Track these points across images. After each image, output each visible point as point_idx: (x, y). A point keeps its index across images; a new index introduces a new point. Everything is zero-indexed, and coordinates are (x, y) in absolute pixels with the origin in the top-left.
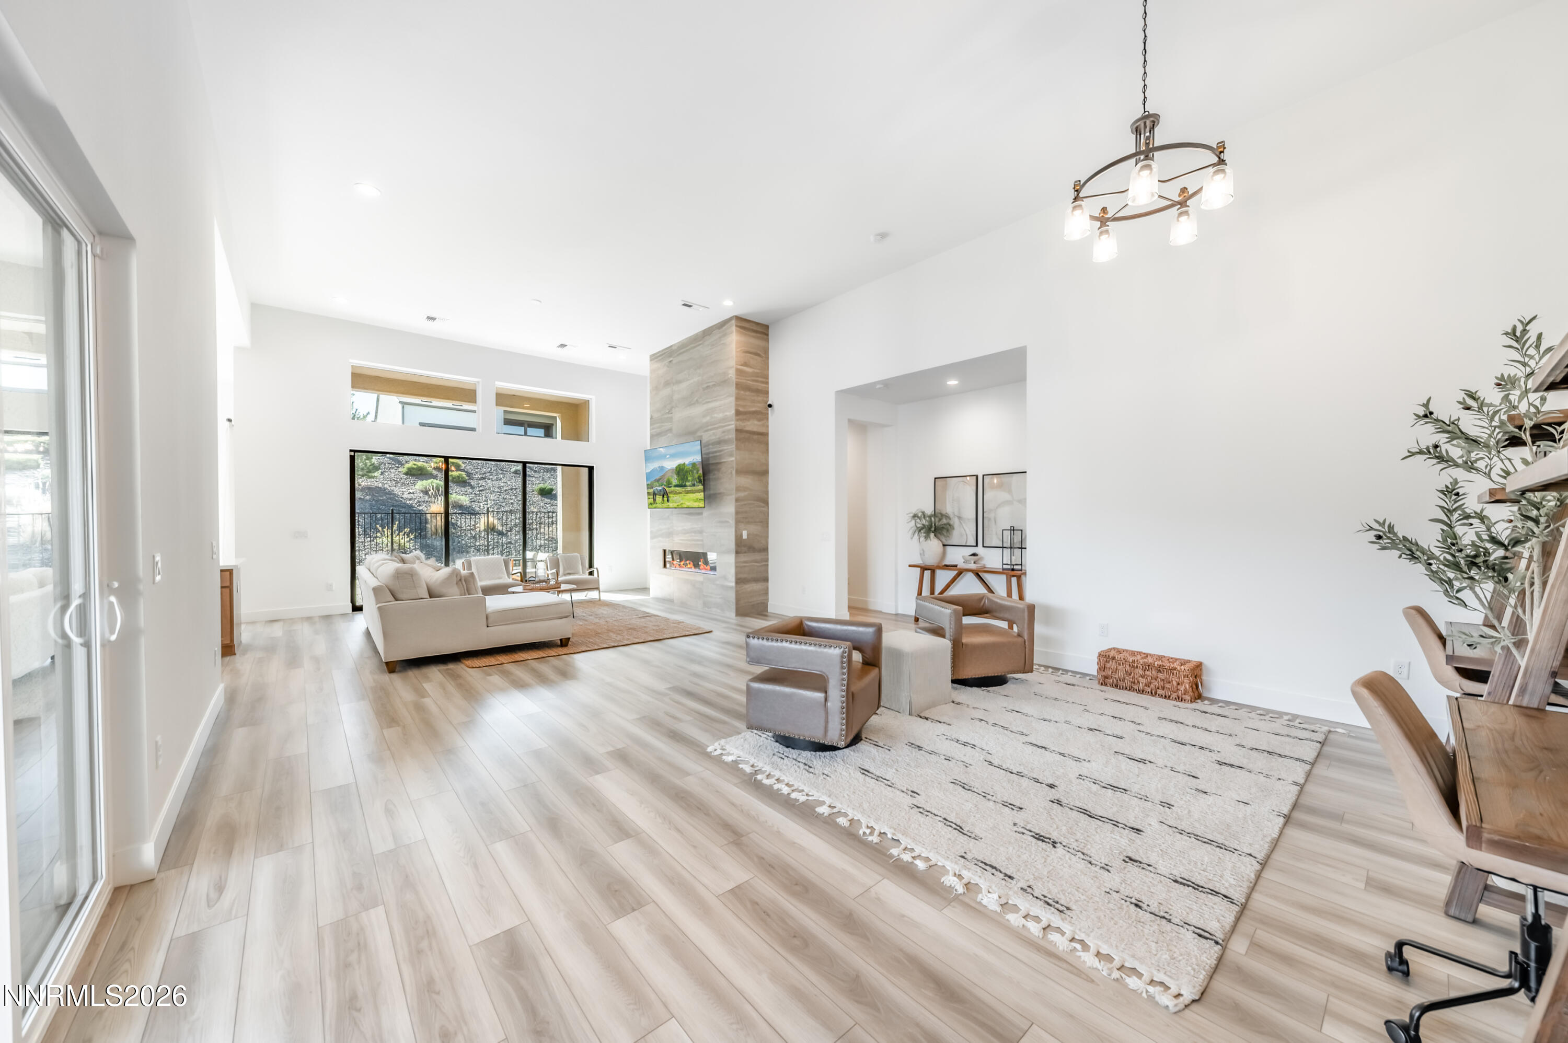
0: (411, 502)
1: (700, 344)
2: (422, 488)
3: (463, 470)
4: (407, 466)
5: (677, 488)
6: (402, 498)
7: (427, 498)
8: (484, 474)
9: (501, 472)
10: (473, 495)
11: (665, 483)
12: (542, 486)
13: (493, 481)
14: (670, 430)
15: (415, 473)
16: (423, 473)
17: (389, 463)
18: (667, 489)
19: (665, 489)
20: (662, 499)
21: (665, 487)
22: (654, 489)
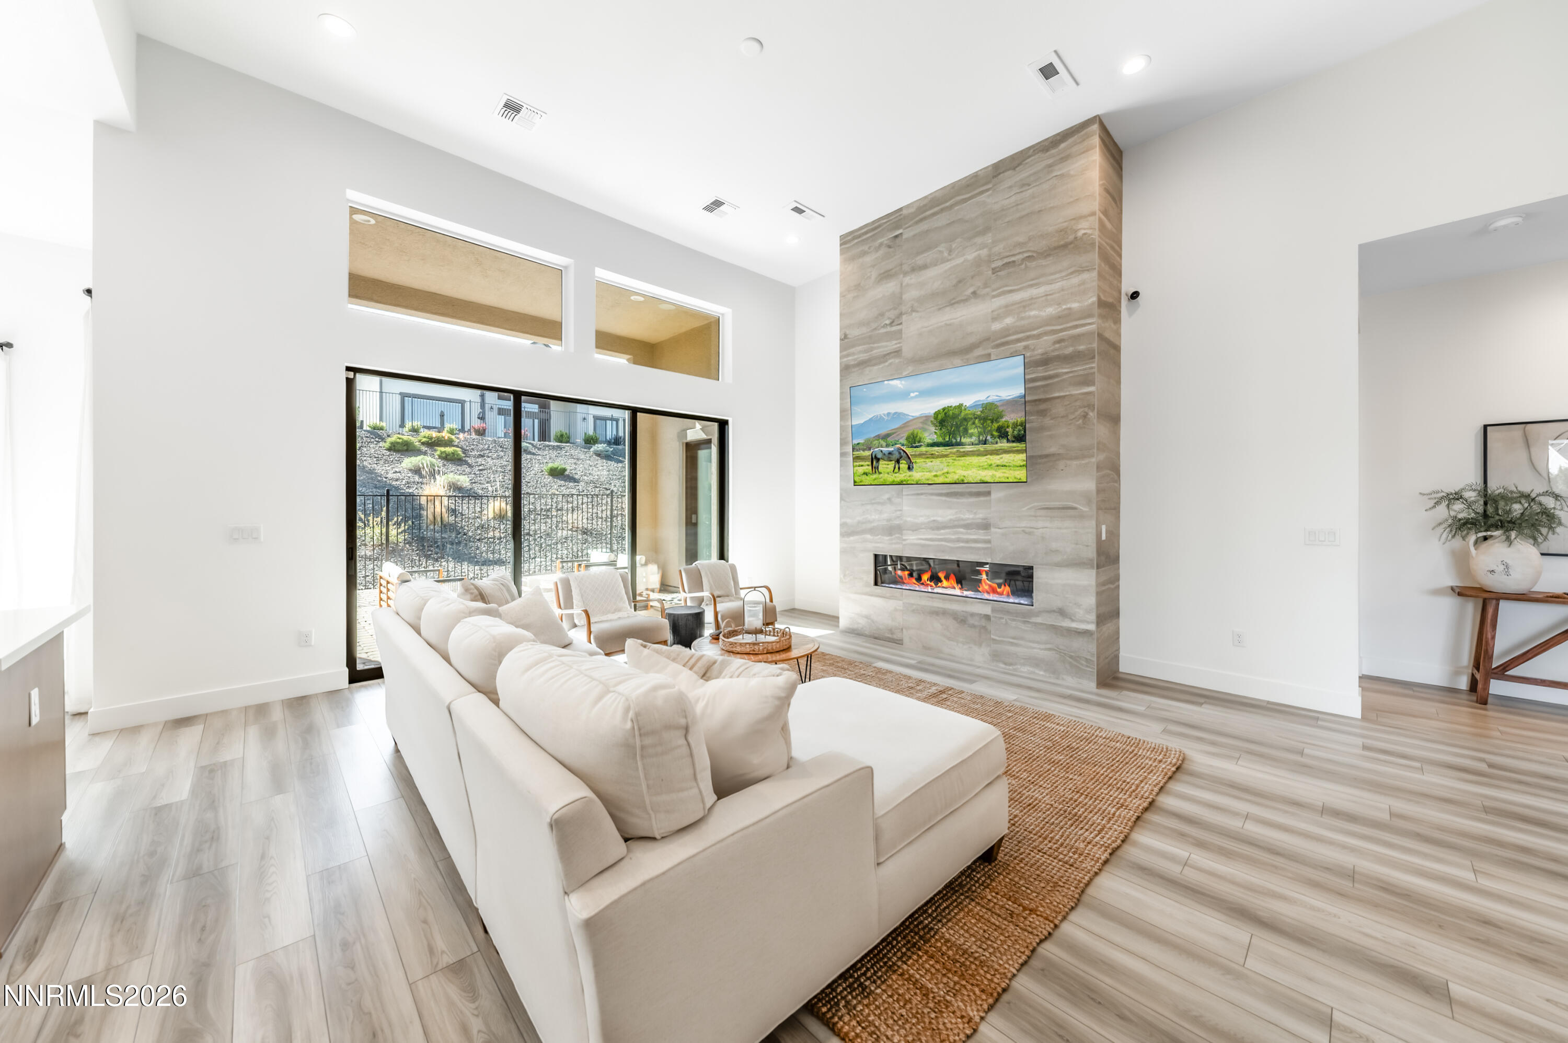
0: (398, 483)
1: (987, 190)
2: (410, 466)
3: (457, 446)
4: (389, 440)
5: (936, 448)
6: (386, 478)
7: (417, 478)
8: (481, 451)
9: (501, 449)
10: (473, 476)
11: (903, 441)
12: (550, 465)
13: (492, 459)
14: (897, 352)
15: (400, 449)
16: (410, 449)
17: (367, 437)
18: (909, 451)
19: (903, 450)
20: (895, 468)
21: (902, 448)
22: (872, 451)
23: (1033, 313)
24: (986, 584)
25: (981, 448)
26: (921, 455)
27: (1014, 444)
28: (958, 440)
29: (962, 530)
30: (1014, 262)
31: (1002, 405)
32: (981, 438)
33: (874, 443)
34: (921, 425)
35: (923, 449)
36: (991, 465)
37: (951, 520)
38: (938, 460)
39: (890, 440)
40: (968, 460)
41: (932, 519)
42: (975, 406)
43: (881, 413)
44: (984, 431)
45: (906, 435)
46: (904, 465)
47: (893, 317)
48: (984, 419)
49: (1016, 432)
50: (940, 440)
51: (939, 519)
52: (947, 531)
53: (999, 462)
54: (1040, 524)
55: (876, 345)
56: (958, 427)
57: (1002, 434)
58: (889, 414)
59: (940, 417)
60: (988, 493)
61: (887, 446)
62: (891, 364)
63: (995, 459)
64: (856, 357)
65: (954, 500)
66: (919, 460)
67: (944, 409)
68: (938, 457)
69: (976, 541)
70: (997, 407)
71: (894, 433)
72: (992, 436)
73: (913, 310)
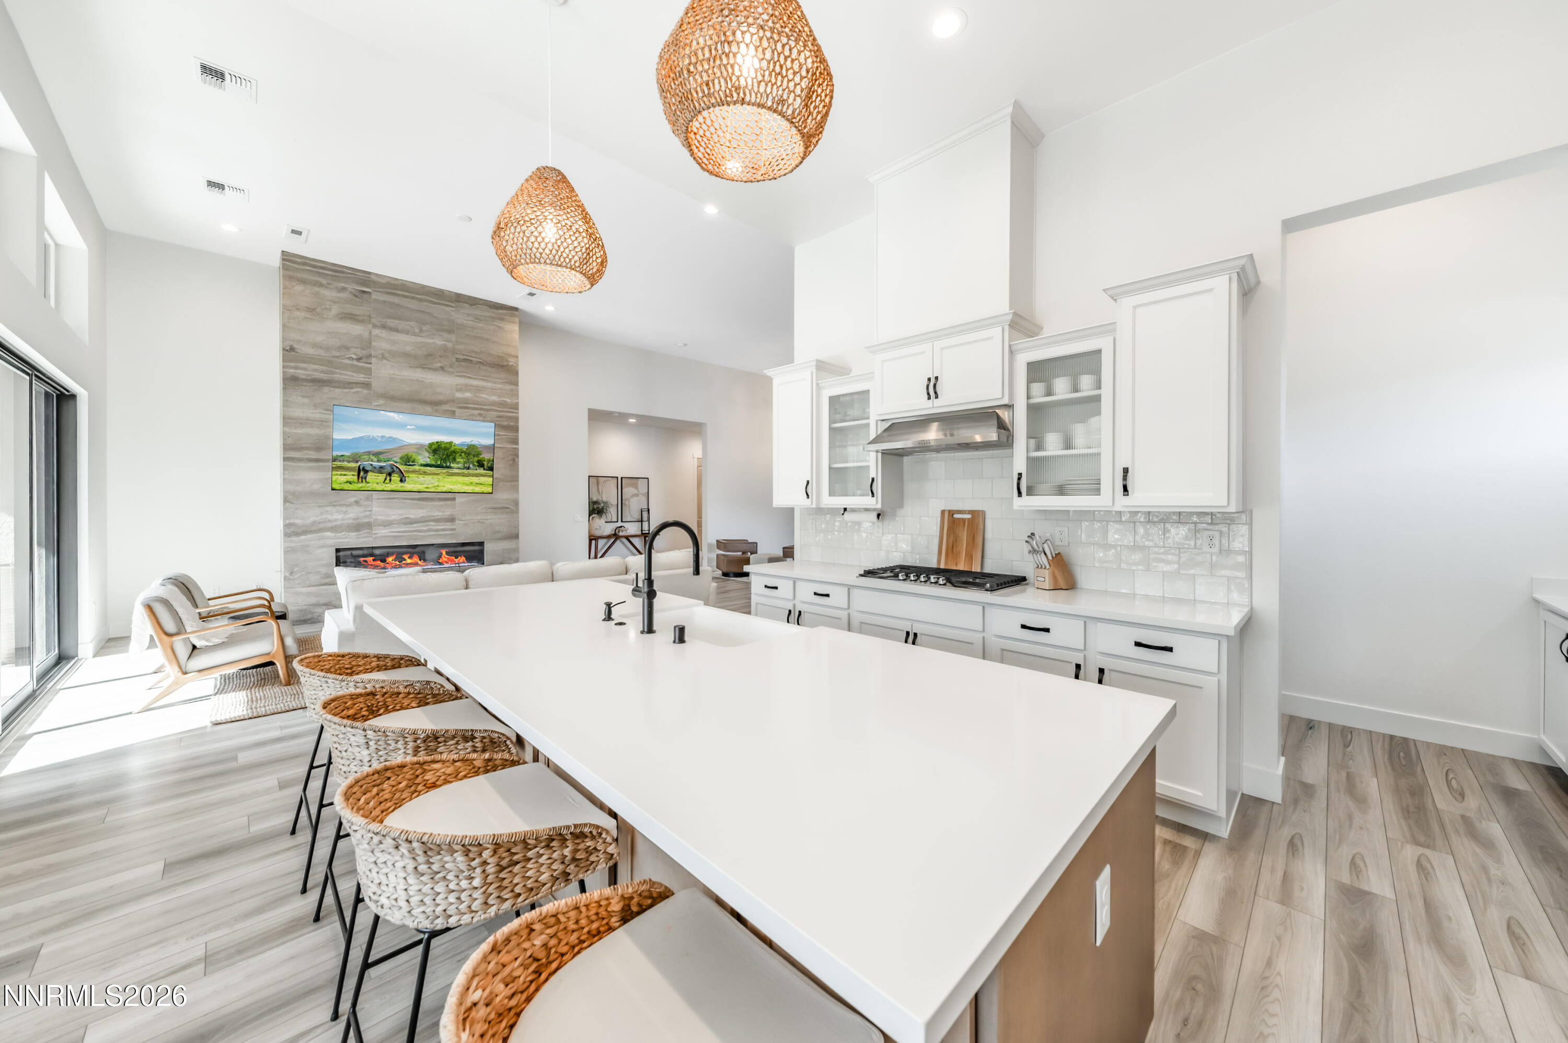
5: (428, 468)
11: (397, 459)
18: (402, 468)
19: (397, 467)
20: (386, 479)
21: (395, 464)
22: (359, 463)
23: (484, 396)
24: (445, 557)
25: (466, 471)
26: (414, 472)
27: (488, 472)
28: (448, 464)
29: (432, 523)
30: (471, 361)
31: (481, 448)
32: (466, 465)
33: (364, 457)
34: (416, 450)
35: (417, 468)
36: (472, 483)
37: (422, 517)
38: (430, 477)
39: (381, 457)
40: (455, 478)
41: (405, 516)
42: (462, 445)
43: (375, 435)
44: (468, 461)
45: (400, 455)
46: (396, 477)
47: (362, 356)
48: (468, 454)
49: (489, 465)
50: (433, 463)
51: (412, 516)
52: (419, 524)
53: (477, 482)
54: (489, 517)
55: (337, 371)
56: (448, 456)
57: (481, 464)
58: (383, 437)
59: (433, 447)
60: (454, 499)
61: (378, 461)
62: (357, 392)
63: (475, 480)
64: (308, 373)
65: (425, 503)
66: (411, 475)
67: (437, 443)
68: (430, 474)
69: (444, 530)
70: (478, 448)
71: (388, 452)
72: (474, 465)
73: (383, 358)
